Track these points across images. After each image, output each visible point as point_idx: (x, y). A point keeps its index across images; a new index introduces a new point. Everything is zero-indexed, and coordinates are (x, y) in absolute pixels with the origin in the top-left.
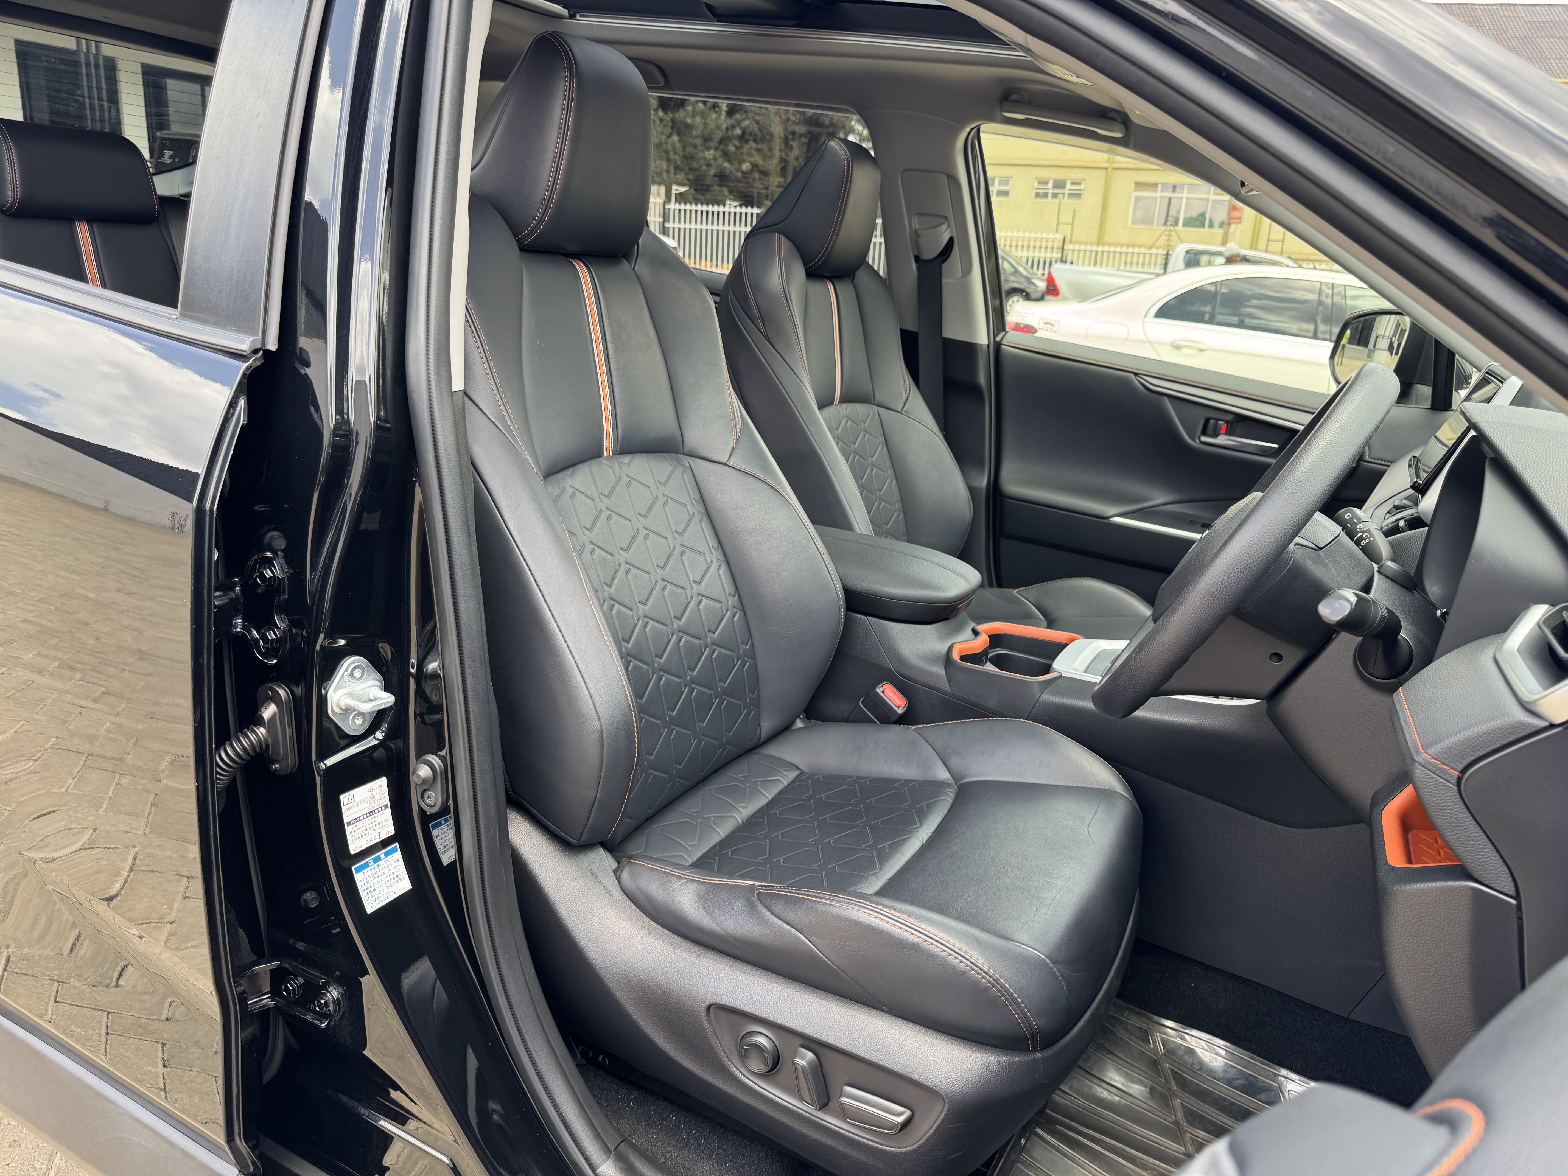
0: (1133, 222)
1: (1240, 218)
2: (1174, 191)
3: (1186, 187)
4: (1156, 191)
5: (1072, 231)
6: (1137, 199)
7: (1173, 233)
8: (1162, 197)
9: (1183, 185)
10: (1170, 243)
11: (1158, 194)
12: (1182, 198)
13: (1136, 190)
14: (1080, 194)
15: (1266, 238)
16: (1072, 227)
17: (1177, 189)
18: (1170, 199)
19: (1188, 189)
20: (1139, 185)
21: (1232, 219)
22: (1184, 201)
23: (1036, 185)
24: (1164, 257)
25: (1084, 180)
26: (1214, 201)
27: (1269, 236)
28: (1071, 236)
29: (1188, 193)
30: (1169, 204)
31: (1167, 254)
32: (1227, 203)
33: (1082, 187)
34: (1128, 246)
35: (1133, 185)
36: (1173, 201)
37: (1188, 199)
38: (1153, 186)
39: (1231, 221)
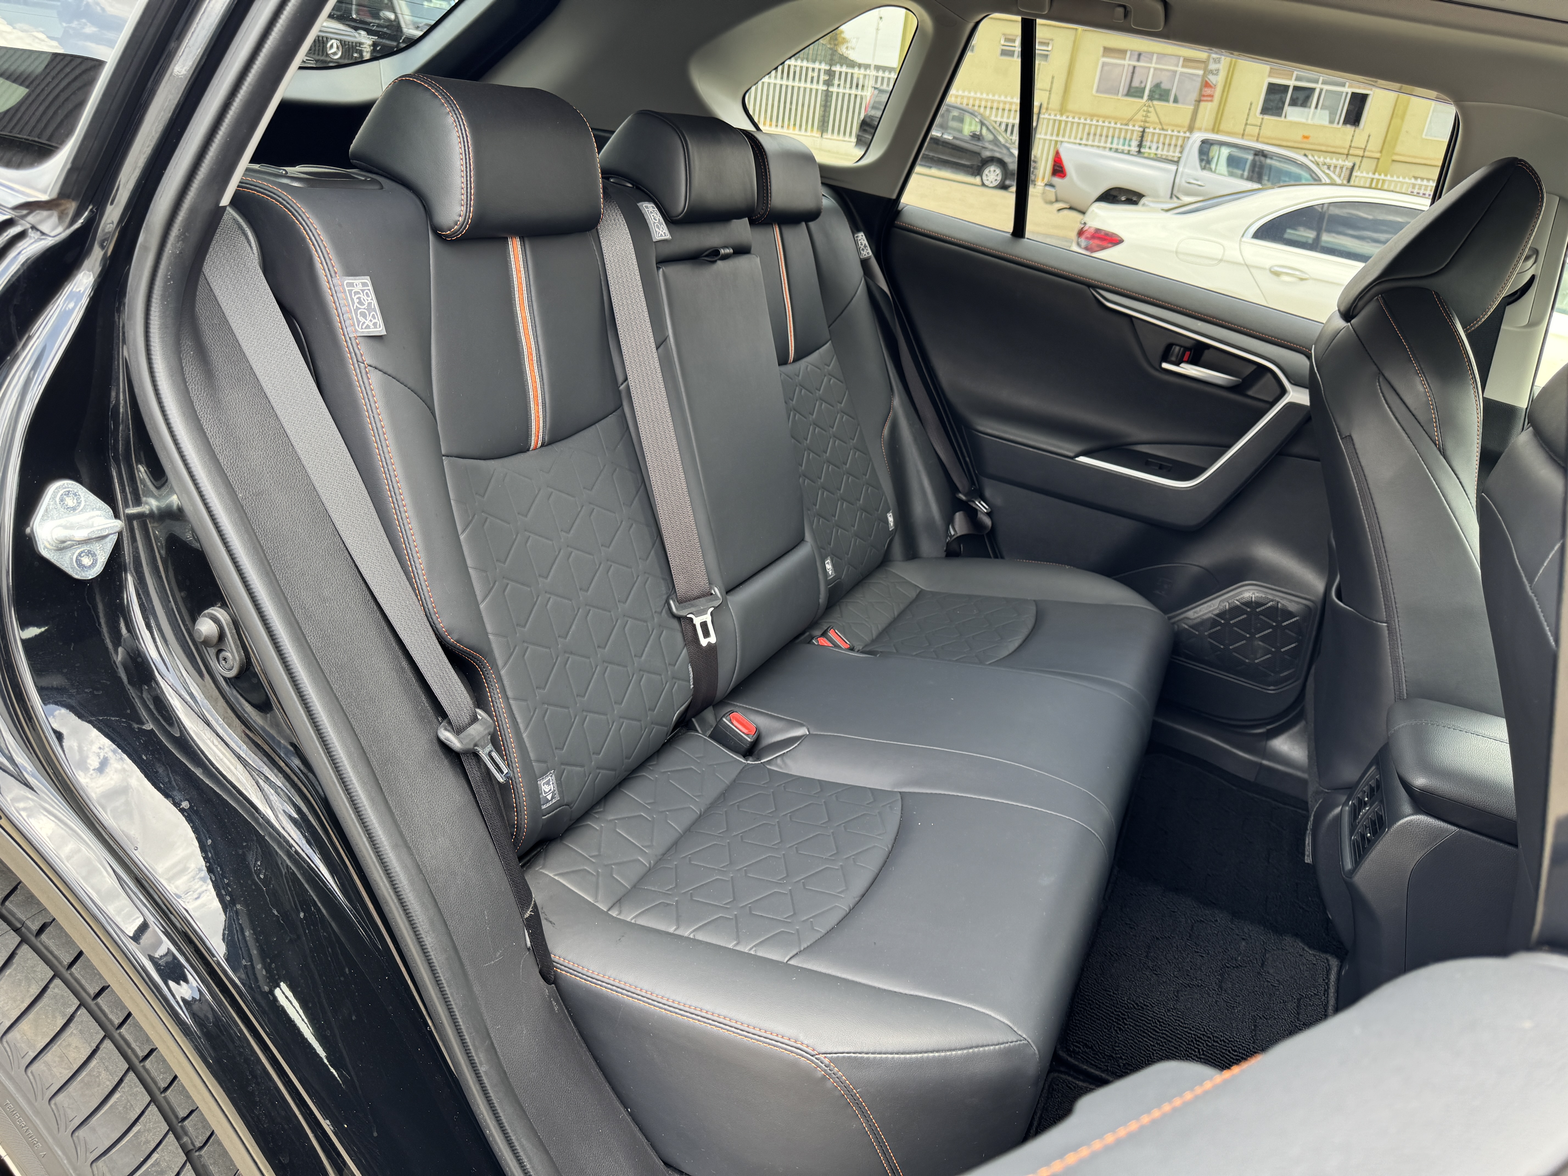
0: (1098, 91)
1: (1212, 96)
2: (1138, 60)
3: (1155, 56)
4: (1124, 59)
5: (1049, 98)
6: (1104, 64)
7: (1151, 109)
8: (1129, 65)
9: (1152, 54)
10: (1148, 119)
11: (1126, 62)
12: (1149, 68)
13: (1103, 56)
14: (1047, 56)
15: (1244, 121)
16: (1050, 94)
17: (1142, 57)
18: (1134, 67)
19: (1157, 58)
20: (1108, 51)
21: (1204, 96)
22: (1152, 71)
23: (1002, 42)
24: (1140, 134)
25: (1052, 40)
26: (1182, 74)
27: (1247, 120)
28: (1048, 103)
29: (1156, 63)
30: (1133, 73)
31: (1144, 132)
32: (1200, 80)
33: (1050, 48)
34: (1092, 116)
35: (1102, 49)
36: (1137, 70)
37: (1155, 69)
38: (1122, 53)
39: (1203, 98)
